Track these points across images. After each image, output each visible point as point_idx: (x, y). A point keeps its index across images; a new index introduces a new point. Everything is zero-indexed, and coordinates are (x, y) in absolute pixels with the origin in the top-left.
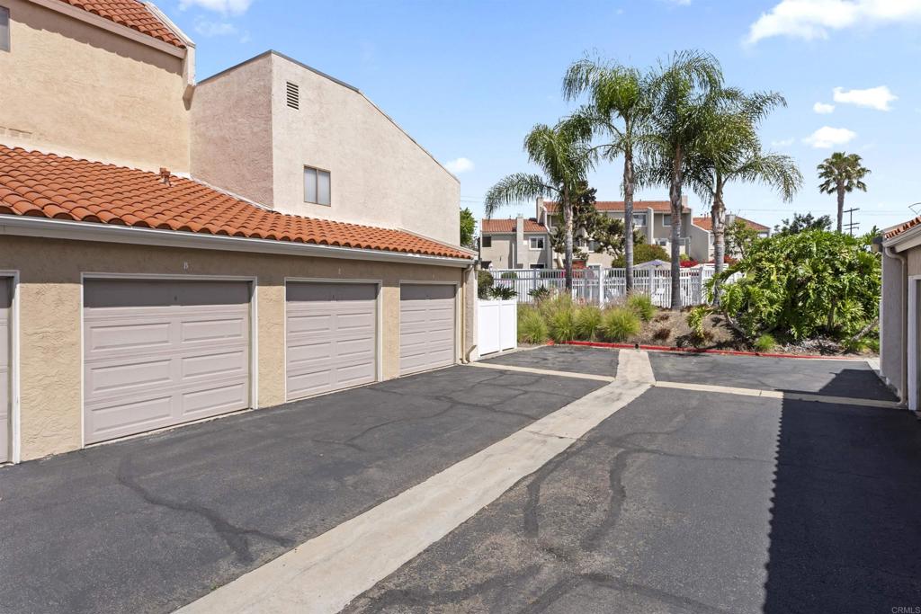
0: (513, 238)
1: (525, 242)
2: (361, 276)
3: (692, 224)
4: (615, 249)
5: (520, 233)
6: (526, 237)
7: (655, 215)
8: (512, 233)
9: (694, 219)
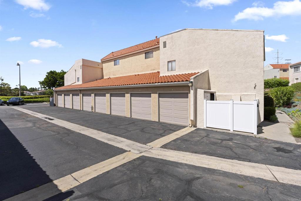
2: (145, 91)
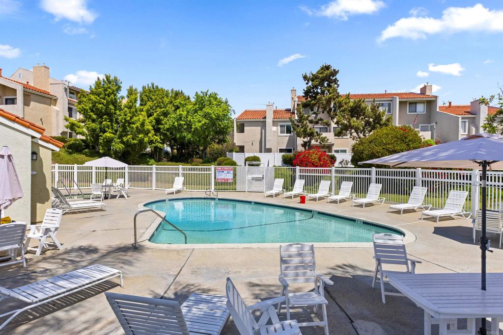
0: (263, 124)
1: (274, 128)
3: (438, 110)
4: (357, 133)
5: (269, 121)
6: (275, 123)
7: (400, 102)
8: (262, 120)
9: (440, 107)
